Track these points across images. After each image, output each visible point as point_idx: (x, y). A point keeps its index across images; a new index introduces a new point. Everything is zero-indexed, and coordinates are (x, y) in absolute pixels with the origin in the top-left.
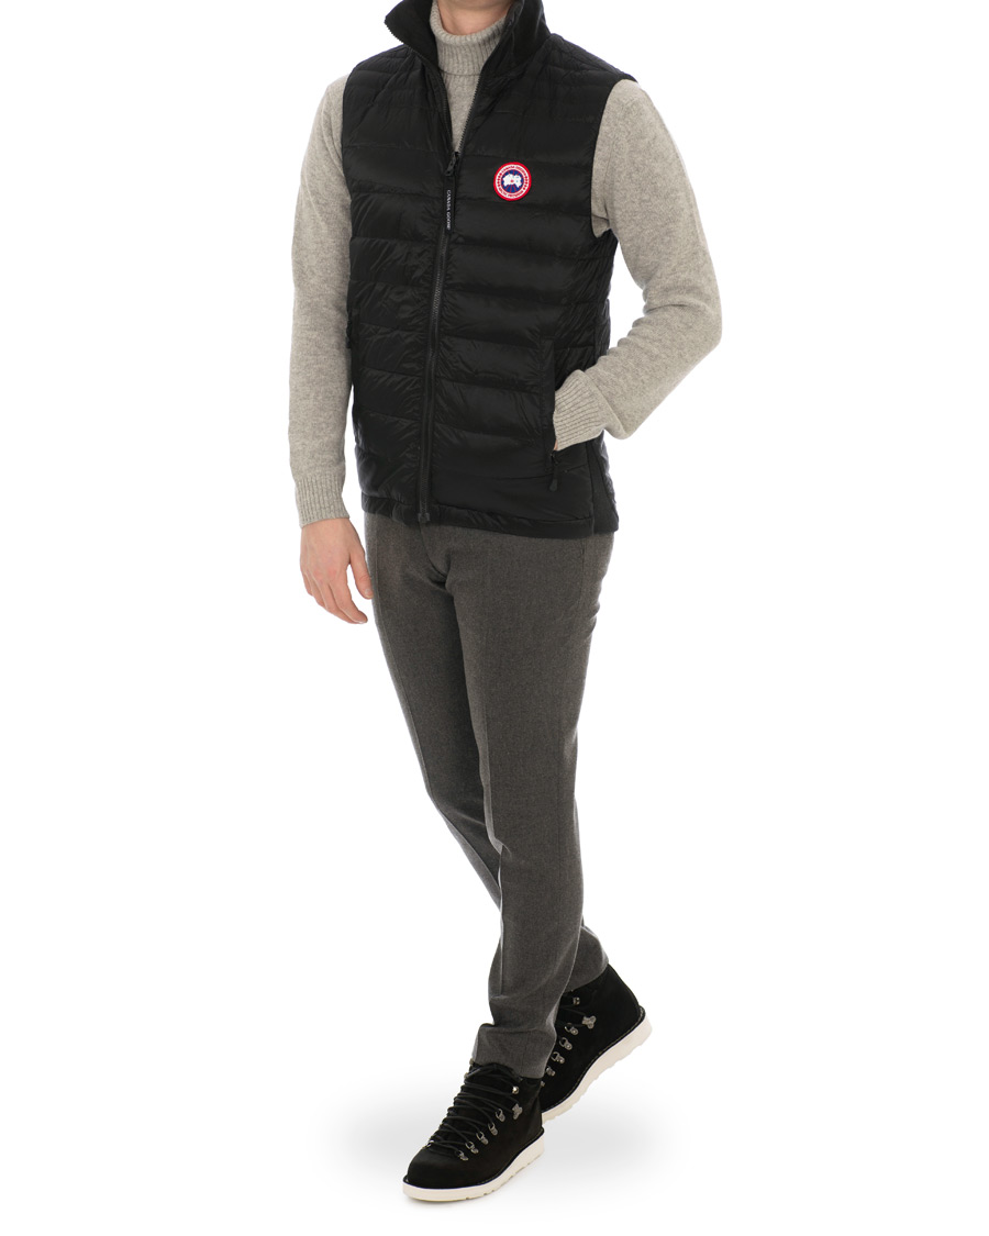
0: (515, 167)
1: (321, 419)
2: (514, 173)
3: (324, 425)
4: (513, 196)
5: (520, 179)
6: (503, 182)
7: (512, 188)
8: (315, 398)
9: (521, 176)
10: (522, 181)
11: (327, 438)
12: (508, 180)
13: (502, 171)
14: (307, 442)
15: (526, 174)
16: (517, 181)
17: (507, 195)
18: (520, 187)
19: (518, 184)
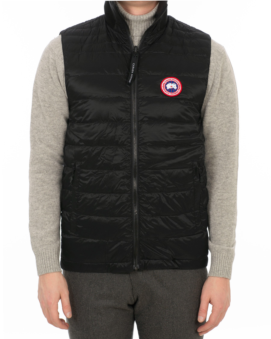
0: (172, 79)
1: (46, 219)
2: (172, 82)
3: (47, 222)
4: (174, 94)
5: (175, 85)
6: (166, 87)
7: (172, 90)
8: (42, 209)
9: (176, 83)
10: (177, 86)
11: (49, 230)
12: (169, 86)
13: (165, 82)
14: (38, 232)
15: (178, 82)
16: (174, 86)
17: (170, 94)
18: (177, 89)
19: (175, 88)
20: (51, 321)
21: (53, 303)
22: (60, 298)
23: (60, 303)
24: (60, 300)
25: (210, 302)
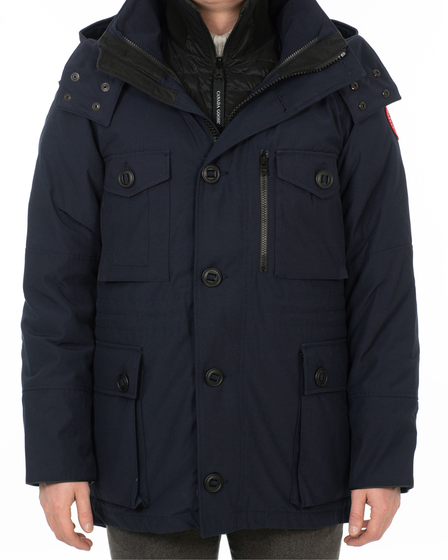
20: (61, 537)
21: (62, 507)
22: (75, 499)
23: (74, 507)
24: (75, 503)
25: (367, 501)
